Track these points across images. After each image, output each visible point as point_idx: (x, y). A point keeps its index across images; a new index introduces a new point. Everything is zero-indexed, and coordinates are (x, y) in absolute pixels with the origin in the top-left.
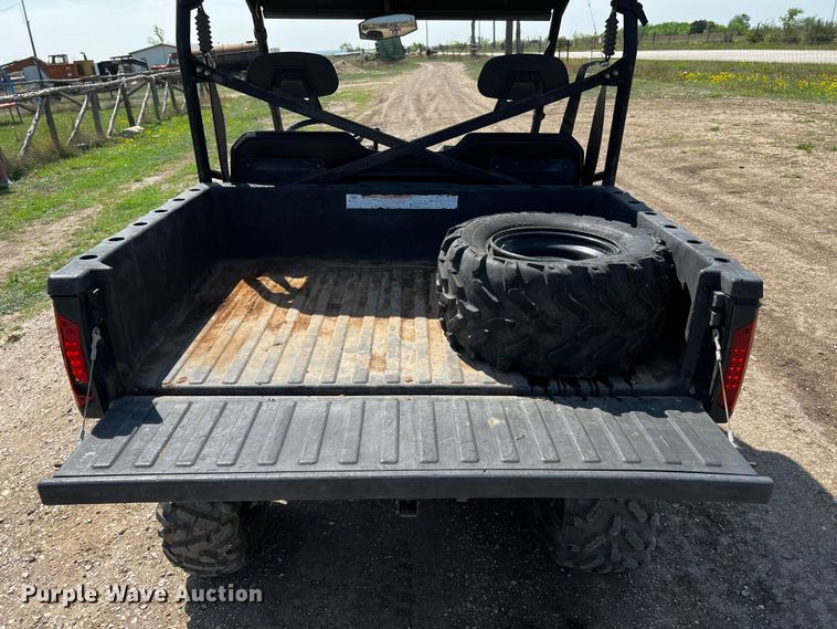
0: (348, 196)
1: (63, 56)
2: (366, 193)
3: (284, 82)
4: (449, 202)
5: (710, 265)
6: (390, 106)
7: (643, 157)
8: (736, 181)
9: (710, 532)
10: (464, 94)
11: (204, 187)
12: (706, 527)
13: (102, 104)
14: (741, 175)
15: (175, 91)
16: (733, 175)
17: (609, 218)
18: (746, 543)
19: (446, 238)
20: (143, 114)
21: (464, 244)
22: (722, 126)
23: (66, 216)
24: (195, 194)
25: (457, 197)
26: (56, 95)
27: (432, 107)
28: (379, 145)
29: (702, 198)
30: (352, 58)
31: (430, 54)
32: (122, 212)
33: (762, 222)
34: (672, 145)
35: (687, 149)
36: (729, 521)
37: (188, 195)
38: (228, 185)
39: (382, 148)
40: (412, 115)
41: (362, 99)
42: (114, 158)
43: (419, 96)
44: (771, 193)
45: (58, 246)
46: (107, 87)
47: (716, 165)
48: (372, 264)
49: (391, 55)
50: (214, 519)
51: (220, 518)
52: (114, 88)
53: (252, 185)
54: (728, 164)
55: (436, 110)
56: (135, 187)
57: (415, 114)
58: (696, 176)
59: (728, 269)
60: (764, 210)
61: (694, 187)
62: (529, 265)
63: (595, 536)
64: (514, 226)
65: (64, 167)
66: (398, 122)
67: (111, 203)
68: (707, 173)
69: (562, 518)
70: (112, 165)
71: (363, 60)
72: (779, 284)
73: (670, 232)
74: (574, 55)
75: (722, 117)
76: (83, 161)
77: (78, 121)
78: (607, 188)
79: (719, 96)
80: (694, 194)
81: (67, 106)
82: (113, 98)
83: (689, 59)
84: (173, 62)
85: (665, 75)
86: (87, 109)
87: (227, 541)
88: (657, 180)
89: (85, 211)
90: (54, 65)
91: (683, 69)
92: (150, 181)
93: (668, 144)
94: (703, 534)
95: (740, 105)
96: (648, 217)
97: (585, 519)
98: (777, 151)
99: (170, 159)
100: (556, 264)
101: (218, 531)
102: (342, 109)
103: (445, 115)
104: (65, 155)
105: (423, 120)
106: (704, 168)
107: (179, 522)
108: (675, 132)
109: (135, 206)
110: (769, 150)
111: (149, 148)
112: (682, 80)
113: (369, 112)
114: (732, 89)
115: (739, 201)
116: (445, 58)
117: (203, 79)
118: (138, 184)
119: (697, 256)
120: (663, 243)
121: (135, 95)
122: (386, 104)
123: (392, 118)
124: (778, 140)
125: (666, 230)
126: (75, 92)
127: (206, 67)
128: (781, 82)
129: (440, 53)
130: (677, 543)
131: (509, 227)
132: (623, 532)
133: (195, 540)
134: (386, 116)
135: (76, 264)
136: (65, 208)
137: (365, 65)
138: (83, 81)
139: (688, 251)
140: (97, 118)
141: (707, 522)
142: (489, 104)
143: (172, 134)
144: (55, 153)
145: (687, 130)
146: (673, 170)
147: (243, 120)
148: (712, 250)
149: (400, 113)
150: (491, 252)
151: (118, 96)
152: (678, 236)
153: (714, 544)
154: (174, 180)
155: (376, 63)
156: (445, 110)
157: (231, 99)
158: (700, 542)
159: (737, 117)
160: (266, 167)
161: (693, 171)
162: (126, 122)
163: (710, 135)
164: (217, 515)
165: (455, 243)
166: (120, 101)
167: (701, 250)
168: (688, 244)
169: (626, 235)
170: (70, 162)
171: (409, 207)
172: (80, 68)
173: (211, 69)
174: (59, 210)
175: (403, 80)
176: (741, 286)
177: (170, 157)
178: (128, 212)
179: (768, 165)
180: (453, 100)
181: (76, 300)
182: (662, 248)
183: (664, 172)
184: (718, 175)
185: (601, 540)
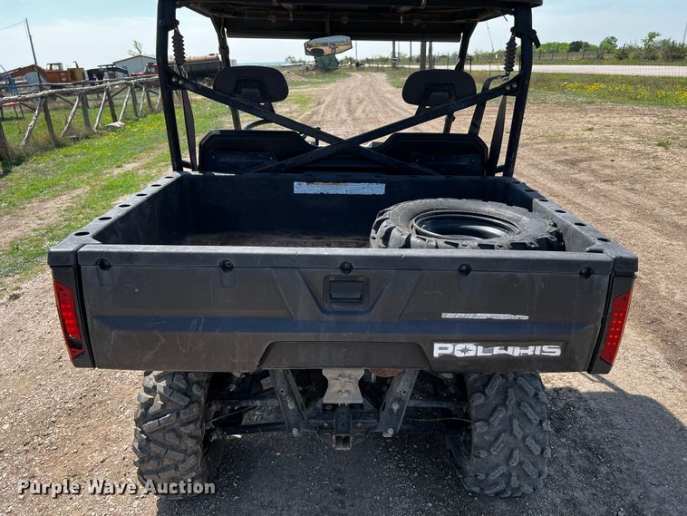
0: (295, 183)
1: (59, 64)
2: (310, 181)
3: (244, 90)
4: (379, 189)
5: (594, 244)
6: (327, 108)
7: (532, 151)
8: (608, 171)
9: (592, 463)
10: (387, 99)
11: (177, 175)
12: (588, 458)
13: (90, 104)
14: (612, 167)
15: (150, 94)
16: (607, 167)
17: (510, 204)
18: (621, 471)
19: (377, 220)
20: (124, 113)
21: (392, 225)
22: (596, 127)
23: (59, 195)
24: (170, 181)
25: (384, 185)
26: (53, 96)
27: (360, 109)
28: (320, 141)
29: (581, 185)
30: (296, 69)
31: (359, 65)
32: (106, 192)
33: (629, 205)
34: (556, 142)
35: (567, 145)
36: (606, 453)
37: (163, 182)
38: (197, 173)
39: (322, 144)
40: (344, 115)
41: (303, 101)
42: (99, 148)
43: (350, 100)
44: (636, 181)
45: (53, 220)
46: (94, 90)
47: (591, 159)
48: (314, 238)
49: (326, 66)
50: (181, 451)
51: (186, 450)
52: (101, 91)
53: (216, 174)
54: (601, 158)
55: (364, 111)
56: (117, 171)
57: (346, 114)
58: (575, 167)
59: (609, 247)
60: (631, 195)
61: (573, 176)
62: (446, 242)
63: (497, 466)
64: (432, 210)
65: (58, 155)
66: (333, 121)
67: (97, 185)
68: (584, 165)
69: (470, 451)
70: (98, 153)
71: (304, 70)
72: (644, 256)
73: (560, 215)
74: (475, 68)
75: (595, 119)
76: (74, 150)
77: (70, 118)
78: (507, 179)
79: (593, 102)
80: (574, 182)
81: (62, 105)
82: (100, 99)
83: (568, 72)
84: (149, 70)
85: (550, 85)
86: (78, 107)
87: (192, 469)
88: (544, 170)
89: (74, 192)
90: (51, 72)
91: (564, 80)
92: (129, 167)
93: (552, 141)
94: (586, 464)
95: (611, 110)
96: (542, 203)
97: (489, 451)
98: (641, 147)
99: (146, 149)
100: (468, 242)
101: (184, 461)
102: (288, 110)
103: (371, 115)
104: (59, 145)
105: (354, 119)
106: (582, 161)
107: (152, 454)
108: (558, 131)
109: (117, 187)
110: (634, 147)
111: (128, 140)
112: (563, 90)
113: (309, 113)
114: (604, 97)
115: (611, 188)
116: (371, 69)
117: (177, 87)
118: (119, 170)
119: (583, 236)
120: (555, 225)
121: (118, 96)
122: (323, 105)
123: (328, 117)
124: (642, 139)
125: (557, 214)
126: (68, 94)
127: (179, 77)
128: (643, 92)
129: (367, 65)
130: (564, 471)
131: (429, 210)
132: (521, 463)
133: (165, 469)
134: (323, 116)
135: (72, 239)
136: (59, 188)
137: (306, 74)
138: (75, 85)
139: (576, 232)
140: (86, 114)
141: (589, 454)
142: (412, 110)
143: (147, 128)
144: (50, 143)
145: (568, 129)
146: (557, 162)
147: (205, 117)
148: (596, 231)
149: (335, 113)
150: (414, 231)
151: (104, 97)
152: (567, 219)
153: (595, 473)
154: (148, 166)
155: (314, 73)
156: (371, 112)
157: (196, 101)
158: (584, 471)
159: (608, 120)
160: (228, 159)
161: (573, 163)
162: (110, 118)
163: (587, 133)
164: (183, 447)
165: (384, 223)
166: (105, 101)
167: (587, 231)
168: (575, 227)
169: (524, 218)
170: (63, 150)
171: (345, 193)
172: (73, 74)
173: (184, 79)
174: (53, 190)
175: (336, 87)
176: (619, 262)
177: (145, 147)
178: (110, 192)
179: (634, 159)
180: (377, 103)
181: (71, 270)
182: (554, 229)
183: (549, 163)
184: (593, 166)
185: (502, 469)
